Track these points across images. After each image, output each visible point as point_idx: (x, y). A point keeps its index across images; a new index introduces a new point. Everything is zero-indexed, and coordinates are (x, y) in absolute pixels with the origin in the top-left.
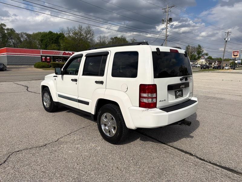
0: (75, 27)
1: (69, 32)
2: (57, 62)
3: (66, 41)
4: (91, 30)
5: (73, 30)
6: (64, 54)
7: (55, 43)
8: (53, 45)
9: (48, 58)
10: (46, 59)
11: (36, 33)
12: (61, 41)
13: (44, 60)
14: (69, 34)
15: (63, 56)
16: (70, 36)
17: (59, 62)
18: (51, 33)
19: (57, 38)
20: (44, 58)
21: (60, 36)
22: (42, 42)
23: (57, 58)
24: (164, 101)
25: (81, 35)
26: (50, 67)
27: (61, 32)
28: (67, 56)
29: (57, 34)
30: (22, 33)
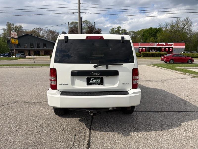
0: (173, 21)
1: (167, 26)
2: (151, 52)
3: (162, 34)
4: (189, 21)
5: (171, 24)
6: (158, 45)
7: (153, 37)
8: (151, 38)
9: (144, 49)
10: (142, 50)
11: (140, 30)
12: (158, 35)
13: (140, 51)
14: (167, 27)
15: (157, 47)
16: (167, 30)
17: (153, 52)
18: (151, 28)
19: (155, 32)
20: (141, 49)
21: (158, 30)
22: (143, 37)
23: (152, 49)
24: (66, 84)
25: (178, 27)
26: (141, 56)
27: (160, 27)
28: (160, 47)
29: (156, 29)
30: (130, 31)
